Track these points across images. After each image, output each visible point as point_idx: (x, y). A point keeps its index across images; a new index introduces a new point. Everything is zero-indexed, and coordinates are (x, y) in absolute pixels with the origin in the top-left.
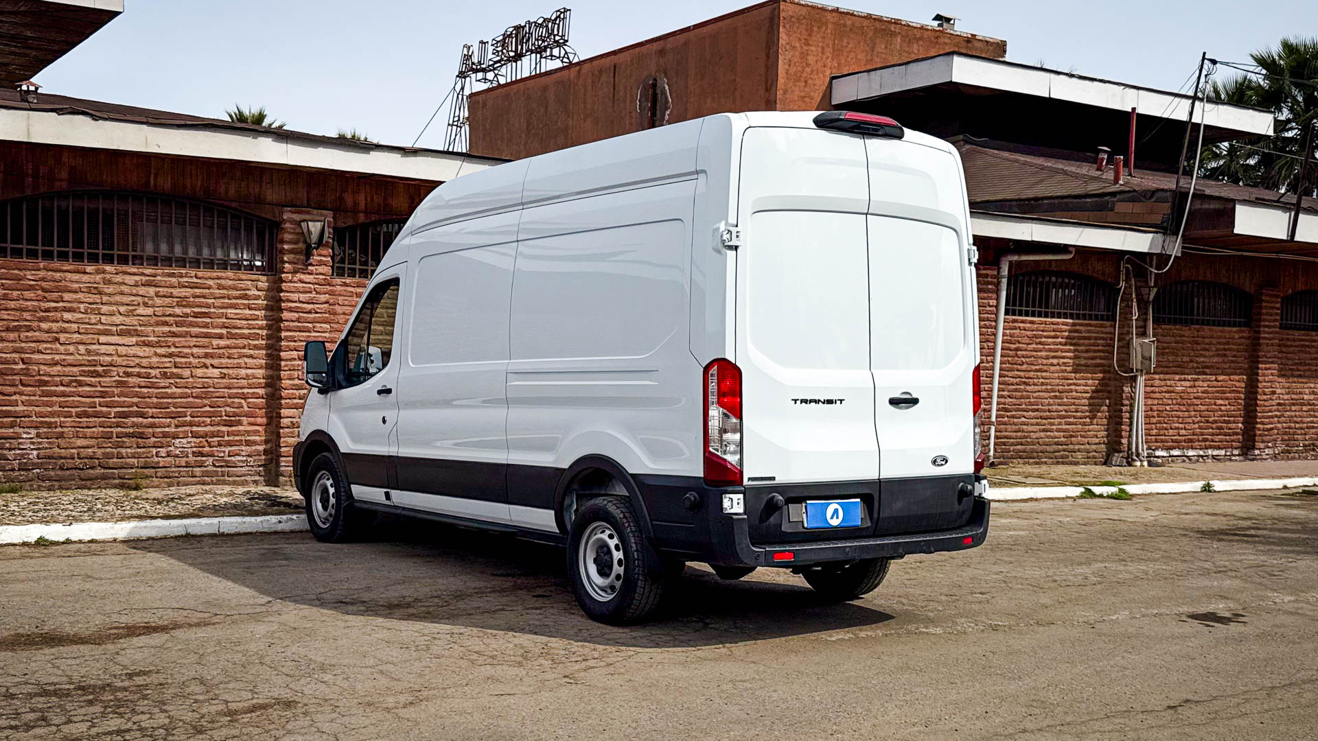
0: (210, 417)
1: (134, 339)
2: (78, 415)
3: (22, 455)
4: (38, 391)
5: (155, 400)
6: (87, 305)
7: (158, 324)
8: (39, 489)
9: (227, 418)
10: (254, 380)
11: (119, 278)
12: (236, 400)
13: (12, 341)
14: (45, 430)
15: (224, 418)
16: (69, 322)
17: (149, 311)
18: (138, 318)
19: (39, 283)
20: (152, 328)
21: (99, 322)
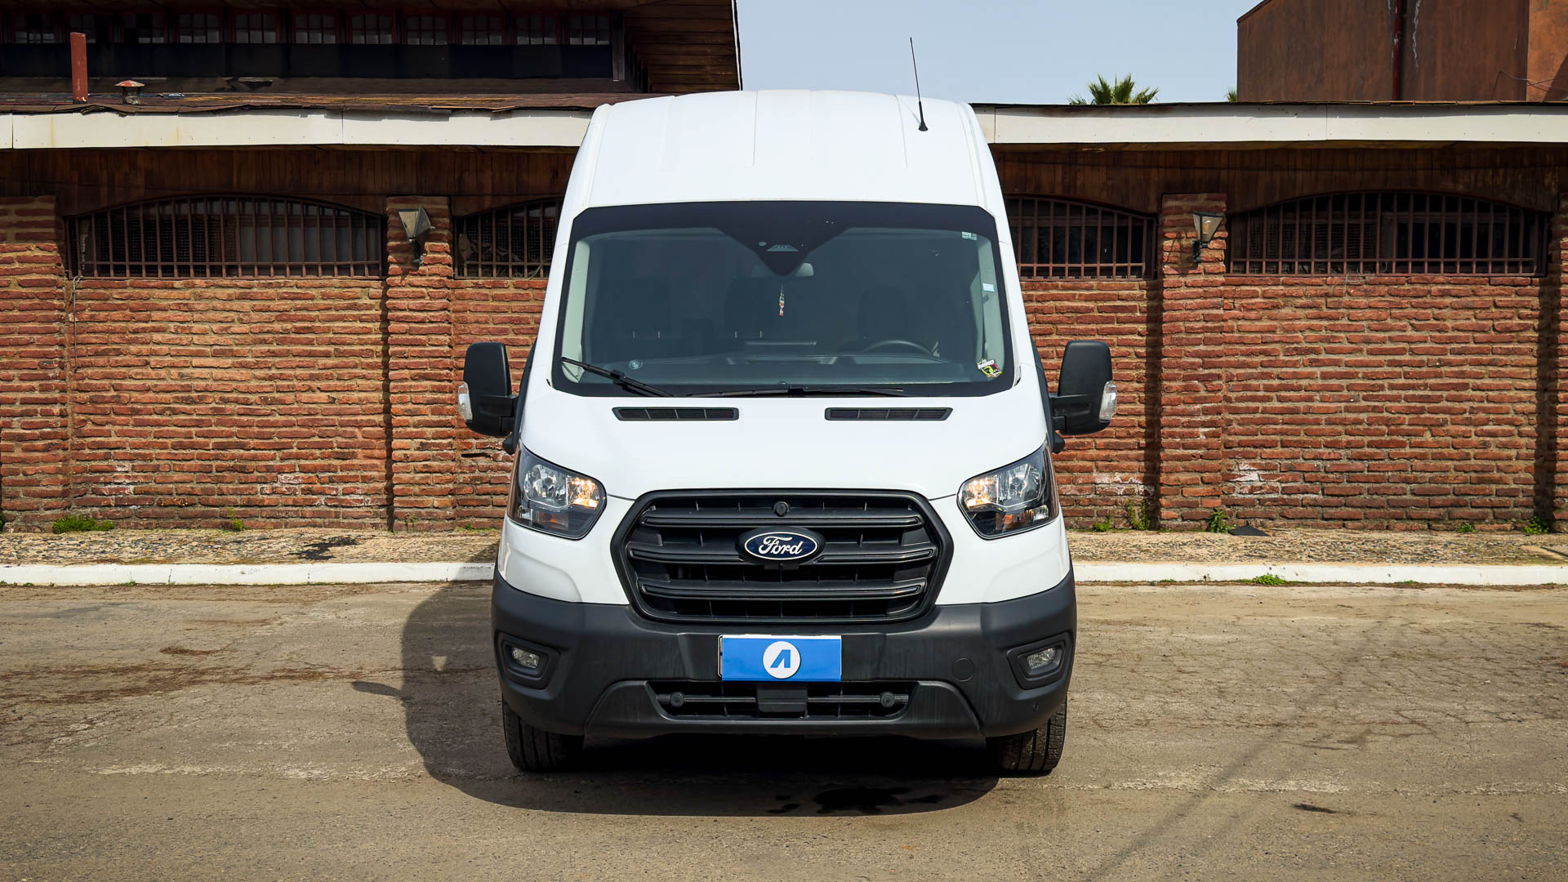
0: (320, 449)
1: (230, 361)
2: (174, 447)
3: (117, 490)
4: (131, 420)
5: (256, 429)
6: (178, 324)
7: (255, 342)
8: (136, 527)
9: (339, 450)
10: (369, 405)
11: (210, 292)
12: (349, 429)
13: (102, 367)
14: (140, 463)
15: (336, 450)
16: (158, 343)
17: (245, 328)
18: (233, 336)
19: (126, 302)
20: (248, 348)
21: (191, 343)
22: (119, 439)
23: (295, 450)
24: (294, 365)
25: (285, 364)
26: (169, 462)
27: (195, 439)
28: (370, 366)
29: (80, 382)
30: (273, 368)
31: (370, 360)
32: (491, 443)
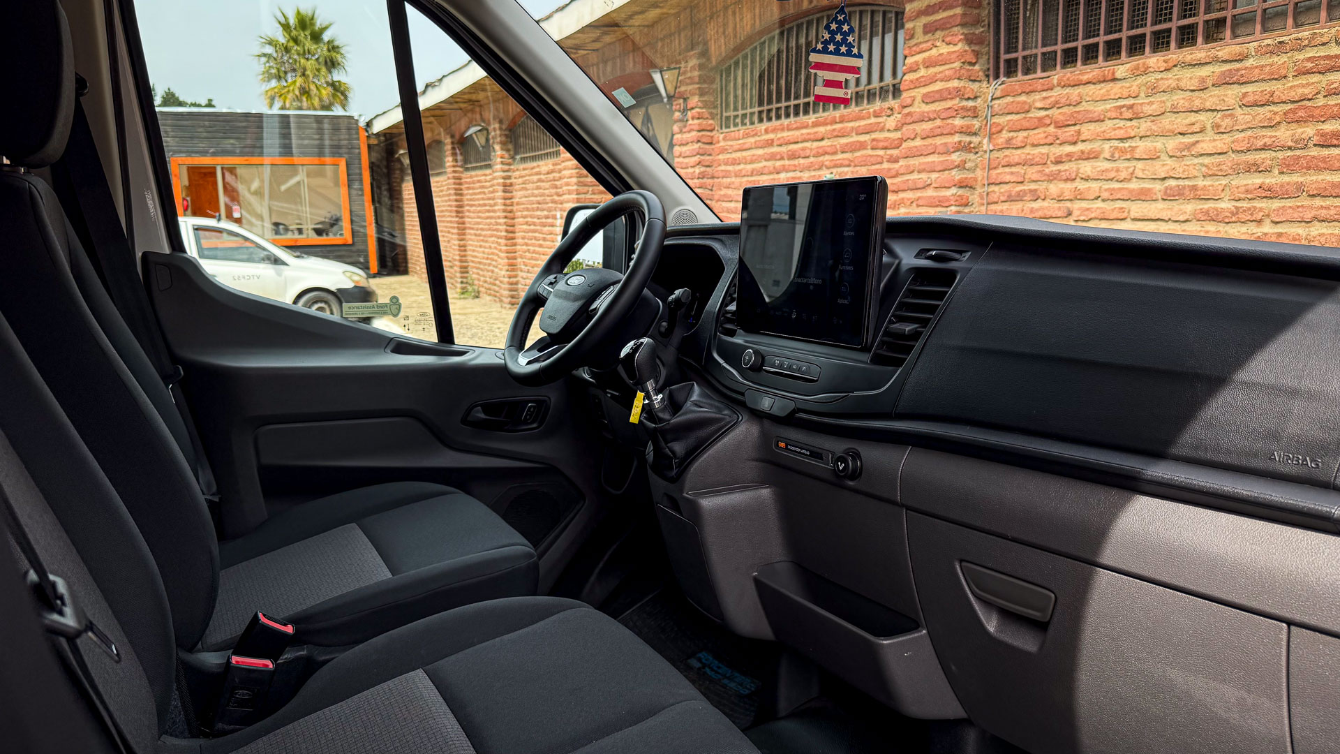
1: (1189, 208)
6: (1116, 143)
7: (1237, 171)
11: (1170, 79)
17: (1224, 143)
18: (1200, 160)
21: (1132, 176)
24: (1308, 215)
25: (1291, 214)
30: (1267, 221)
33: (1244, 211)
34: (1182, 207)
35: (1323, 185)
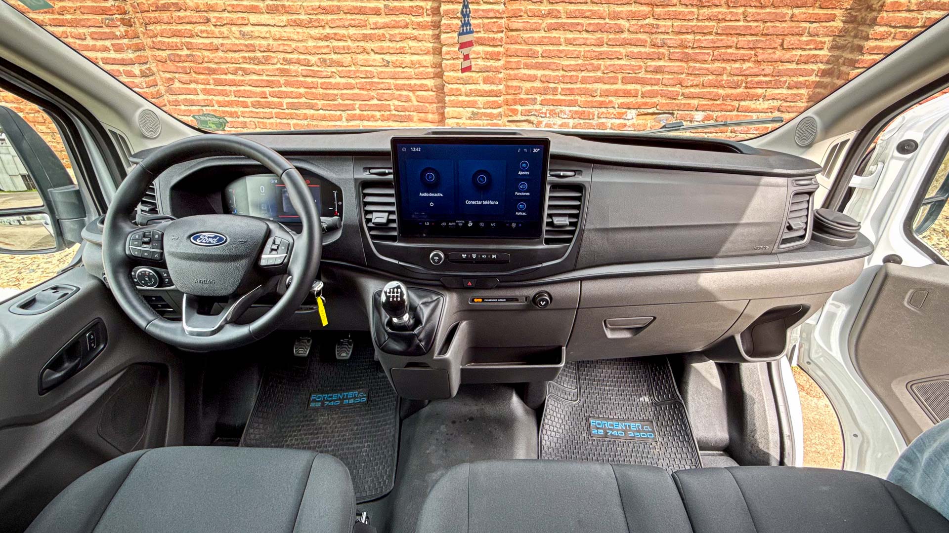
22: (205, 97)
23: (358, 112)
24: (347, 24)
25: (338, 23)
26: (254, 120)
27: (270, 99)
28: (421, 26)
29: (154, 39)
30: (327, 27)
31: (420, 19)
32: (536, 110)
33: (315, 21)
34: (280, 17)
35: (350, 8)
